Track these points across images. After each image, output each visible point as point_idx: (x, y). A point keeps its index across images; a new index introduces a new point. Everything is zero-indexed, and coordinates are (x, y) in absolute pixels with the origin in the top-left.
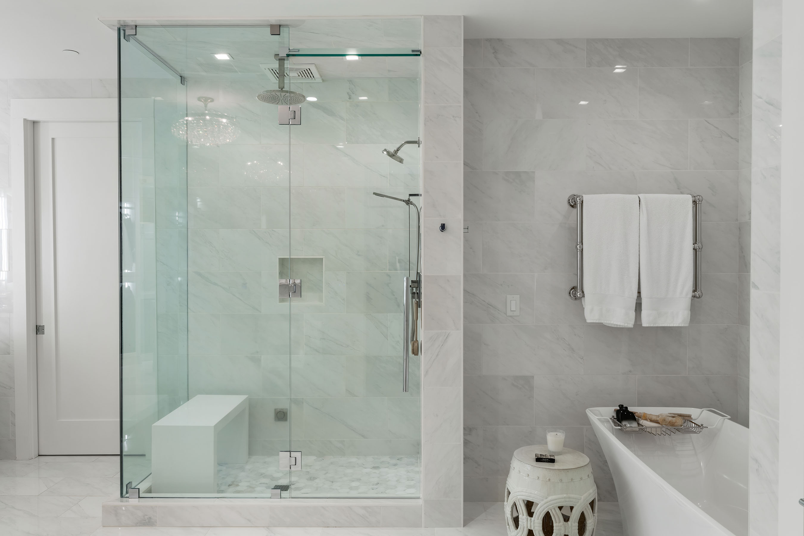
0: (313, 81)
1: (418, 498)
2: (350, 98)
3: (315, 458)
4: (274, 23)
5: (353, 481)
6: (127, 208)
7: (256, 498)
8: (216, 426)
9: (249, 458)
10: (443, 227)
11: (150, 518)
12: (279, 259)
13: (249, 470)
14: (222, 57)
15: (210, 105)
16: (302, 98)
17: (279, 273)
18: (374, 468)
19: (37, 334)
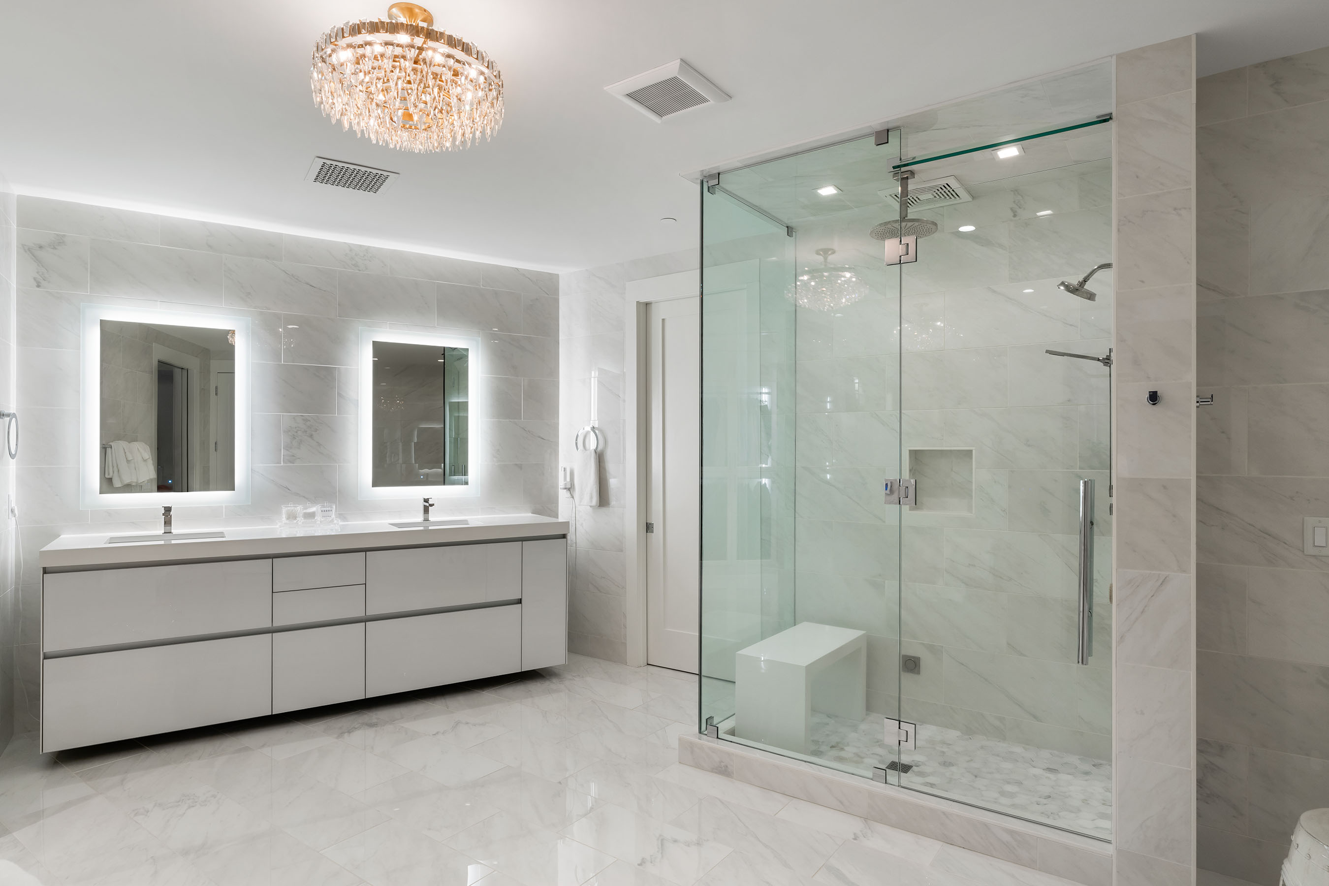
0: (958, 200)
1: (1109, 842)
2: (1015, 216)
3: (958, 733)
4: (879, 128)
5: (1008, 783)
6: (766, 393)
7: (853, 774)
8: (809, 668)
9: (867, 715)
10: (1154, 397)
11: (727, 766)
12: (910, 451)
13: (864, 732)
14: (828, 191)
15: (831, 258)
16: (934, 227)
17: (910, 471)
18: (1050, 770)
19: (647, 532)
